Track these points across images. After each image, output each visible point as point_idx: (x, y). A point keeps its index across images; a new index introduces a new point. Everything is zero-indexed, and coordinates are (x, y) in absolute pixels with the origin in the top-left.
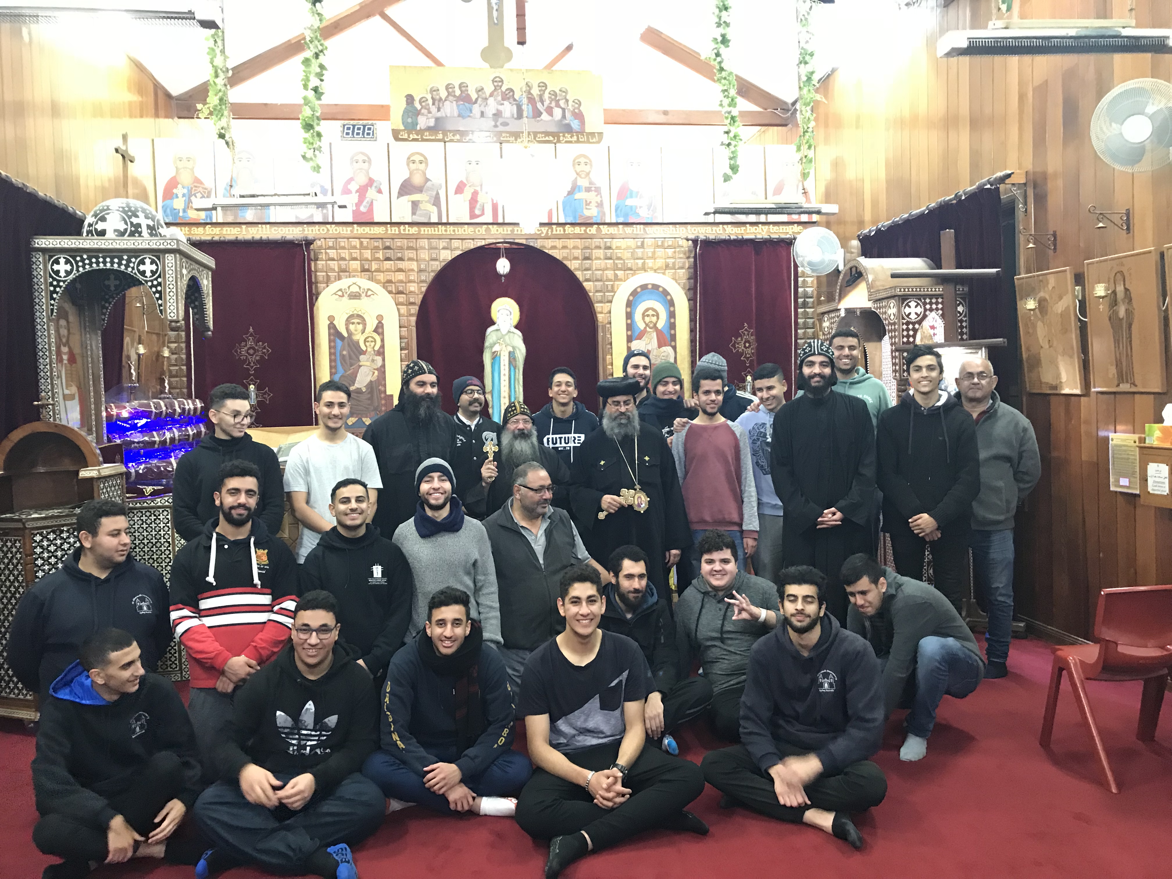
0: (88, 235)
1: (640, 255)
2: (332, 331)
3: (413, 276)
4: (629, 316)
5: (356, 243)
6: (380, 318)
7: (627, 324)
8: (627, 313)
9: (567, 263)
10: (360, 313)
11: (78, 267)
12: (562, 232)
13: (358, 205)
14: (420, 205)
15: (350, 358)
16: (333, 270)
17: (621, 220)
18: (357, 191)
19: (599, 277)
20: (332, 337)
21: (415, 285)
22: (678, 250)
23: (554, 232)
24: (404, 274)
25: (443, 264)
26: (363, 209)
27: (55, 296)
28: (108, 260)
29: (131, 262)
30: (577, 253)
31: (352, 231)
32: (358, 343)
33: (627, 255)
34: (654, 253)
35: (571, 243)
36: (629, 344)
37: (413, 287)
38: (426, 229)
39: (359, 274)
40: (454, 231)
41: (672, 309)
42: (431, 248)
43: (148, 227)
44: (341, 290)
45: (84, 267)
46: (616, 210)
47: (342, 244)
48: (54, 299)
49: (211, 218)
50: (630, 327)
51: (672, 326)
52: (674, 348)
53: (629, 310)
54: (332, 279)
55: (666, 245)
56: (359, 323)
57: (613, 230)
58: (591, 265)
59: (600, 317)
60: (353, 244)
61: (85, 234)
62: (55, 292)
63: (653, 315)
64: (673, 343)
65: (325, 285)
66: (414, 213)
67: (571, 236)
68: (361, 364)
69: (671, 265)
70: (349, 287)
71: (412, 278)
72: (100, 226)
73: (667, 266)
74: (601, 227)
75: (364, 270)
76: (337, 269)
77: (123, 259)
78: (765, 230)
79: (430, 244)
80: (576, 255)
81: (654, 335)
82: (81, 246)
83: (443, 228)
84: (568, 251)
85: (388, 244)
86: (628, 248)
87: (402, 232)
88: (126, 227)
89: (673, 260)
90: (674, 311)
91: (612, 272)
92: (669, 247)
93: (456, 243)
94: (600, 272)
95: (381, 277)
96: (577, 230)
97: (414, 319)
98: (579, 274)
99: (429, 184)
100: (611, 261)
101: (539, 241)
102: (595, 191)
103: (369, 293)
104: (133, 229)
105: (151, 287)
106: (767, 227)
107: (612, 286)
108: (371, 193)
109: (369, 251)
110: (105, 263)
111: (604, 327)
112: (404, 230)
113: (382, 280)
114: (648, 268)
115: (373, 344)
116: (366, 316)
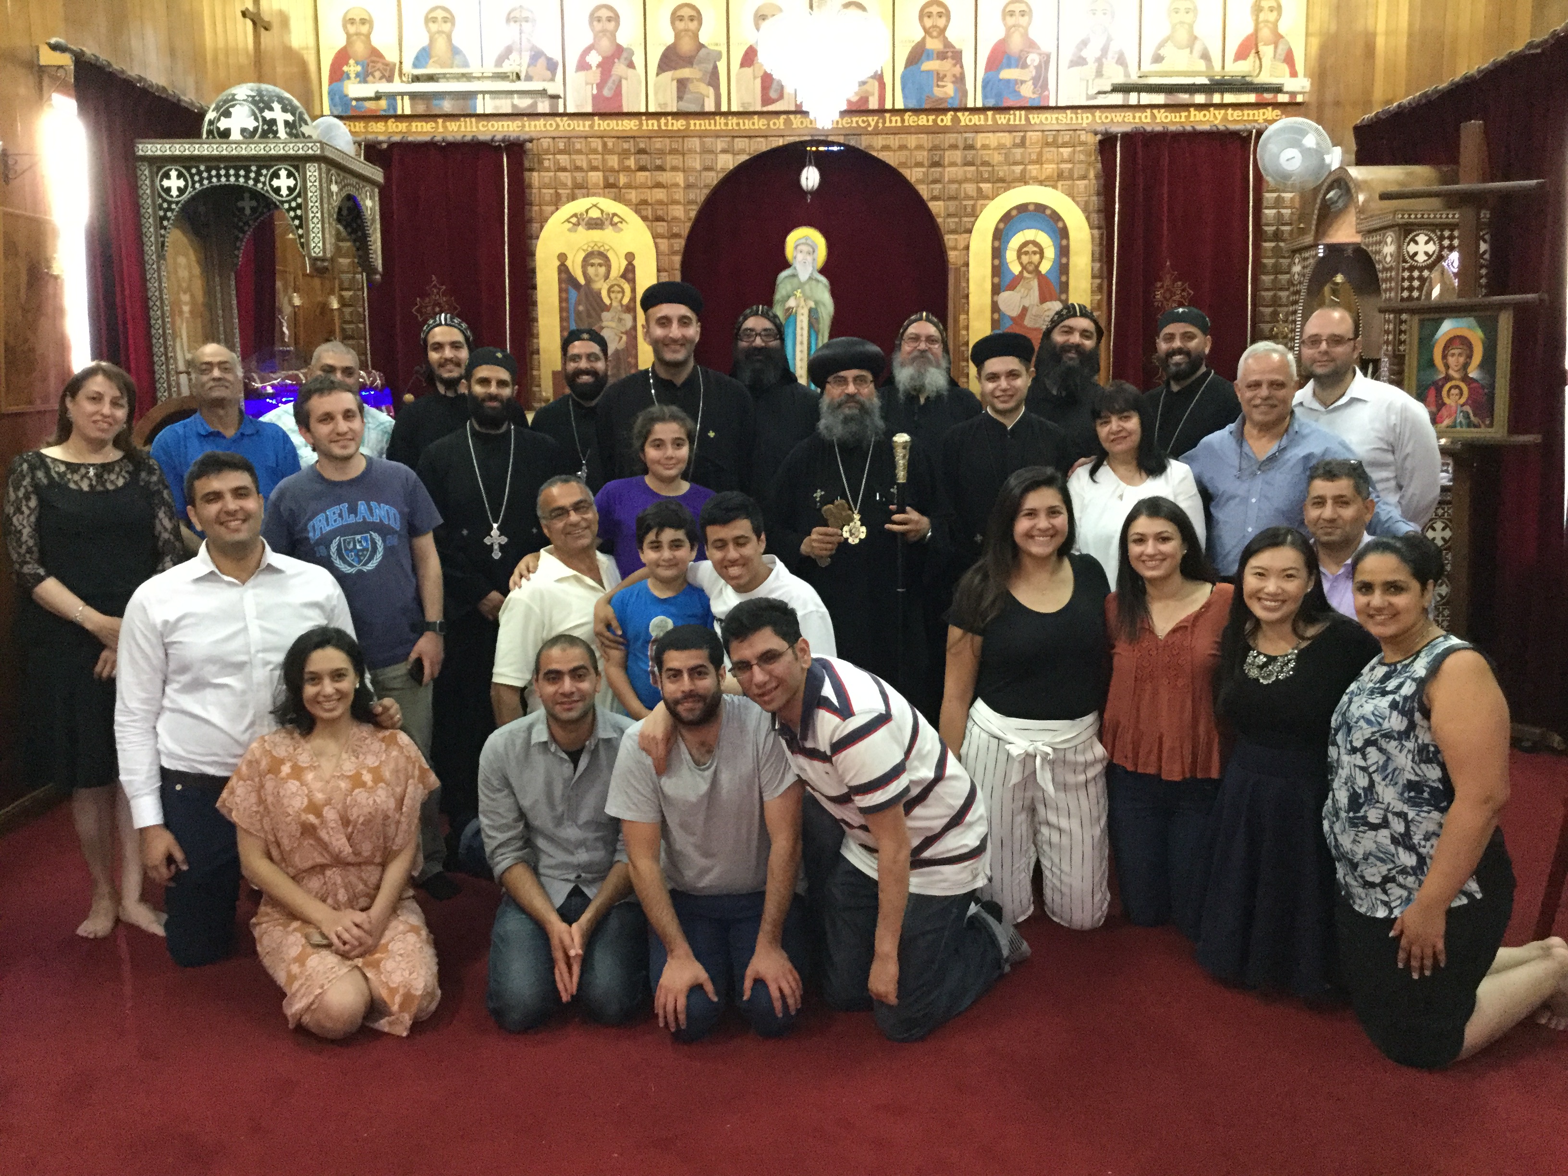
0: (208, 138)
1: (1018, 157)
2: (564, 276)
3: (679, 195)
4: (998, 253)
5: (597, 144)
6: (630, 257)
7: (994, 268)
8: (993, 247)
9: (906, 173)
10: (602, 249)
11: (194, 183)
12: (899, 124)
13: (600, 86)
14: (691, 87)
15: (589, 316)
16: (565, 186)
17: (991, 103)
18: (599, 66)
19: (953, 193)
20: (563, 286)
21: (681, 207)
22: (1078, 149)
23: (888, 124)
24: (664, 190)
25: (721, 175)
26: (606, 92)
27: (165, 223)
28: (232, 172)
29: (261, 175)
30: (922, 156)
31: (592, 126)
32: (599, 294)
33: (997, 158)
34: (1040, 154)
35: (912, 141)
36: (995, 298)
37: (678, 211)
38: (698, 122)
39: (601, 191)
40: (738, 124)
41: (1064, 242)
42: (705, 151)
43: (287, 123)
44: (575, 215)
45: (201, 181)
46: (984, 87)
47: (578, 146)
48: (165, 228)
49: (395, 109)
50: (998, 269)
51: (1063, 268)
52: (1065, 303)
53: (997, 244)
54: (564, 199)
55: (1060, 141)
56: (600, 265)
57: (977, 120)
58: (942, 175)
59: (952, 255)
60: (593, 145)
61: (205, 136)
62: (165, 218)
63: (1035, 253)
65: (553, 208)
66: (680, 98)
67: (913, 130)
68: (604, 324)
69: (1066, 174)
70: (587, 211)
71: (676, 197)
72: (223, 124)
73: (1060, 176)
74: (960, 114)
75: (608, 185)
77: (251, 171)
78: (1219, 117)
79: (702, 144)
80: (919, 159)
81: (1035, 283)
82: (196, 152)
83: (723, 120)
84: (907, 153)
85: (642, 146)
86: (1000, 147)
87: (663, 128)
88: (256, 124)
89: (1069, 166)
90: (1068, 246)
91: (974, 186)
92: (1064, 145)
93: (740, 144)
94: (955, 186)
95: (633, 195)
96: (923, 120)
97: (677, 259)
98: (924, 191)
99: (702, 52)
100: (973, 168)
101: (863, 137)
102: (953, 58)
103: (616, 219)
104: (266, 127)
105: (288, 210)
106: (1223, 112)
107: (973, 206)
108: (619, 68)
109: (616, 157)
110: (227, 176)
111: (957, 270)
112: (666, 124)
113: (634, 200)
114: (1031, 178)
115: (620, 296)
116: (610, 255)
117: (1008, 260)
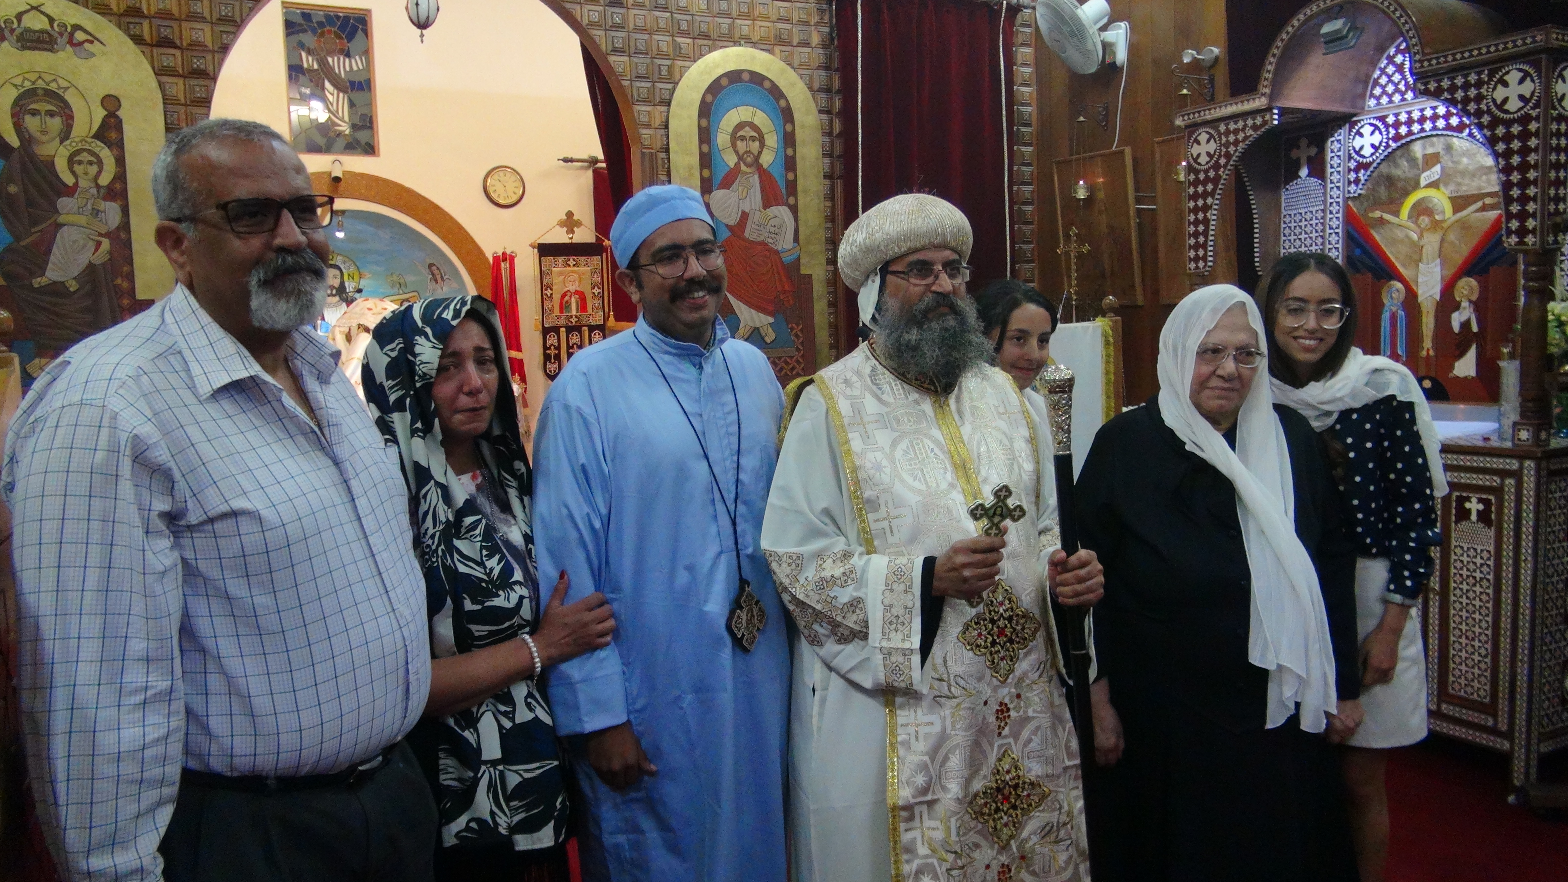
1: (725, 6)
4: (705, 135)
6: (111, 103)
7: (702, 155)
8: (700, 128)
10: (53, 86)
15: (31, 203)
32: (50, 164)
36: (707, 195)
37: (200, 31)
41: (789, 128)
50: (706, 160)
51: (790, 164)
52: (794, 209)
53: (704, 123)
56: (51, 114)
59: (645, 135)
63: (753, 139)
64: (791, 200)
68: (61, 219)
69: (785, 37)
70: (19, 16)
81: (756, 180)
90: (793, 133)
100: (668, 15)
107: (670, 68)
111: (652, 157)
113: (114, 6)
114: (742, 37)
115: (94, 169)
116: (69, 97)
117: (720, 148)
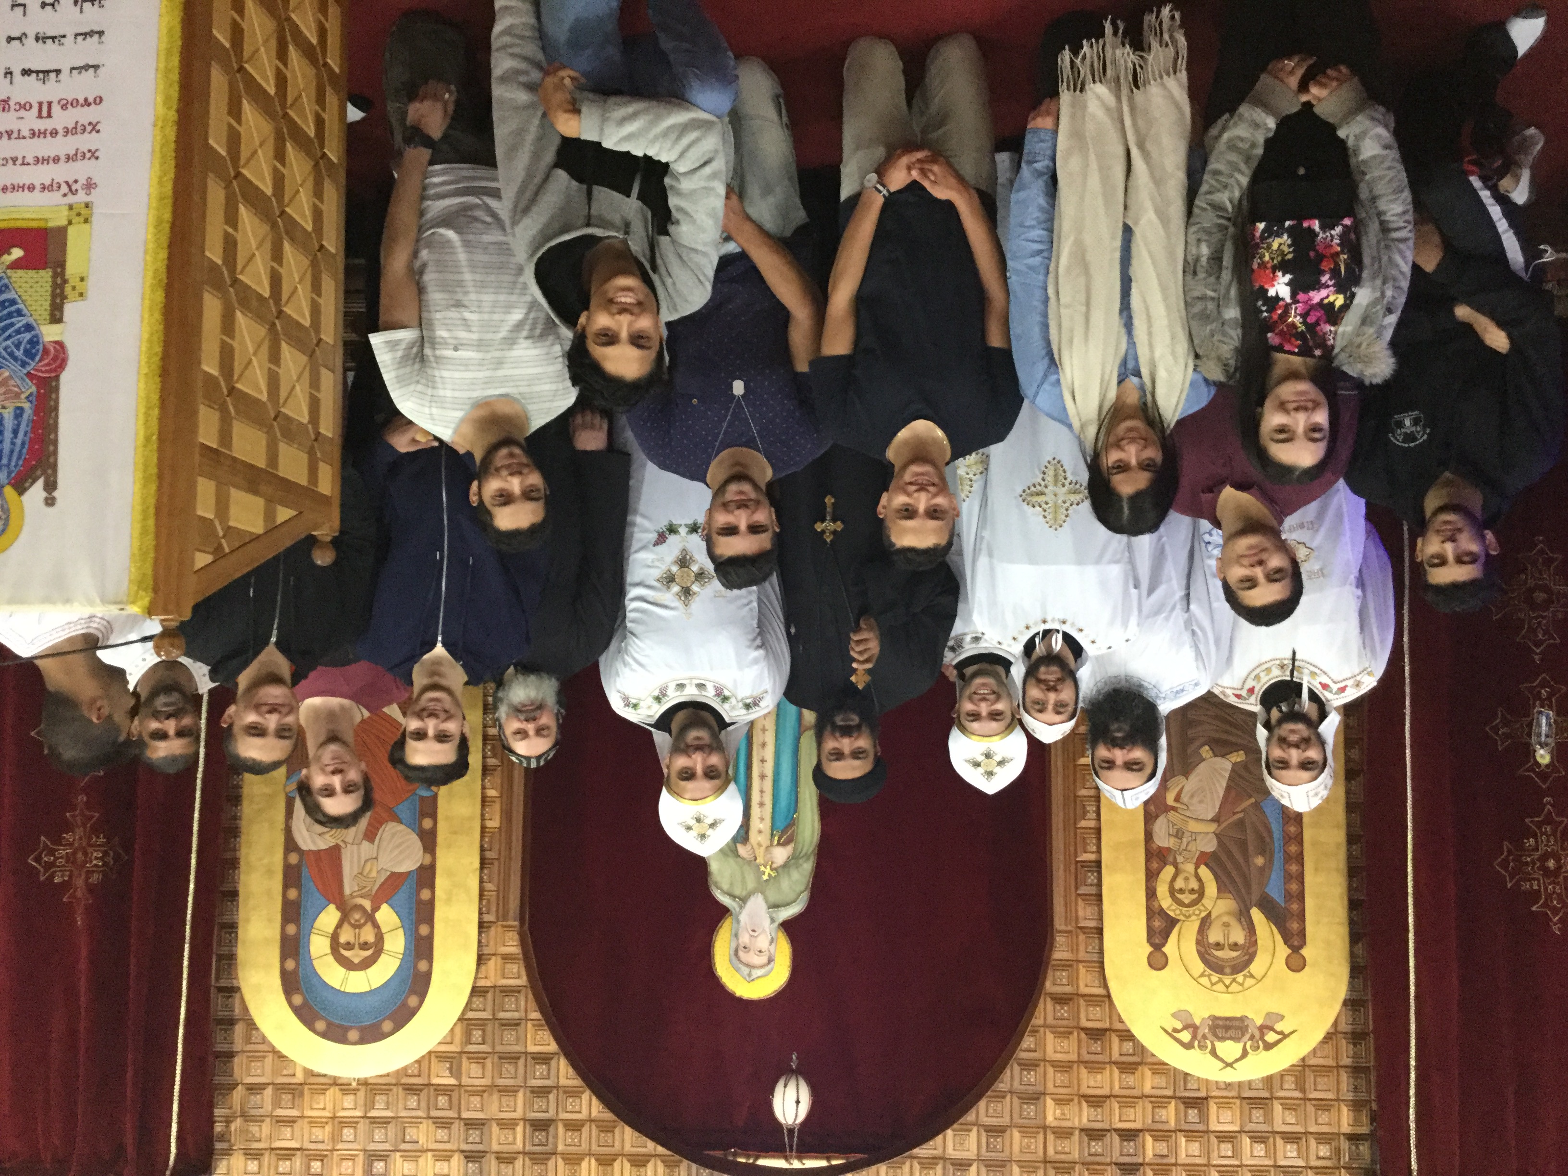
2: (1295, 926)
4: (421, 948)
6: (1158, 961)
7: (429, 920)
8: (430, 959)
10: (1215, 977)
15: (1243, 845)
16: (1288, 1105)
20: (1295, 907)
22: (262, 1144)
30: (568, 1143)
32: (1222, 889)
33: (421, 1134)
36: (428, 860)
39: (1215, 1093)
41: (290, 965)
44: (1269, 1047)
51: (292, 911)
52: (290, 845)
53: (423, 967)
54: (1290, 1079)
56: (1218, 946)
58: (529, 1105)
59: (511, 945)
63: (349, 946)
64: (294, 859)
65: (1312, 1061)
68: (1213, 827)
70: (1245, 1054)
71: (1061, 1078)
75: (1198, 1103)
76: (1277, 1107)
80: (573, 1137)
81: (349, 886)
84: (597, 1149)
89: (280, 1112)
90: (283, 958)
91: (465, 1080)
95: (1148, 1083)
97: (1060, 952)
100: (465, 1115)
107: (468, 1041)
111: (501, 916)
113: (1148, 1073)
114: (354, 1092)
115: (1179, 884)
116: (1199, 966)
